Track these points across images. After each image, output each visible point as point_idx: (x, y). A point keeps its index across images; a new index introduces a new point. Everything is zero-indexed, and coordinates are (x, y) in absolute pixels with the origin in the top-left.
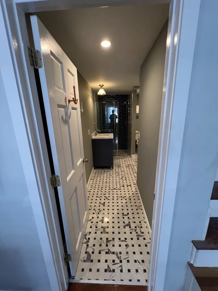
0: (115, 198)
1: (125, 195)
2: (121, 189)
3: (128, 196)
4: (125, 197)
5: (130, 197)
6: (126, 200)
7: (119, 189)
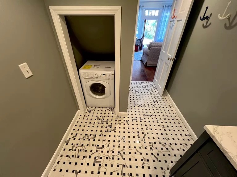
0: (147, 105)
1: (139, 108)
2: (144, 115)
3: (136, 107)
4: (138, 107)
5: (135, 106)
6: (138, 104)
7: (145, 115)
